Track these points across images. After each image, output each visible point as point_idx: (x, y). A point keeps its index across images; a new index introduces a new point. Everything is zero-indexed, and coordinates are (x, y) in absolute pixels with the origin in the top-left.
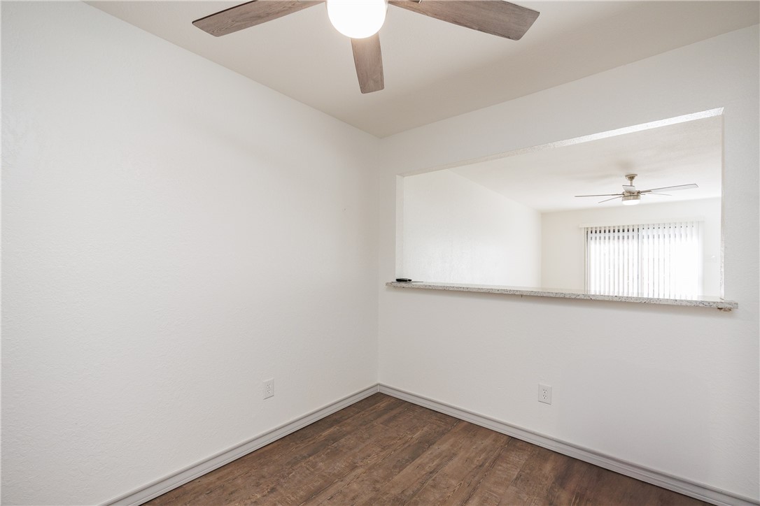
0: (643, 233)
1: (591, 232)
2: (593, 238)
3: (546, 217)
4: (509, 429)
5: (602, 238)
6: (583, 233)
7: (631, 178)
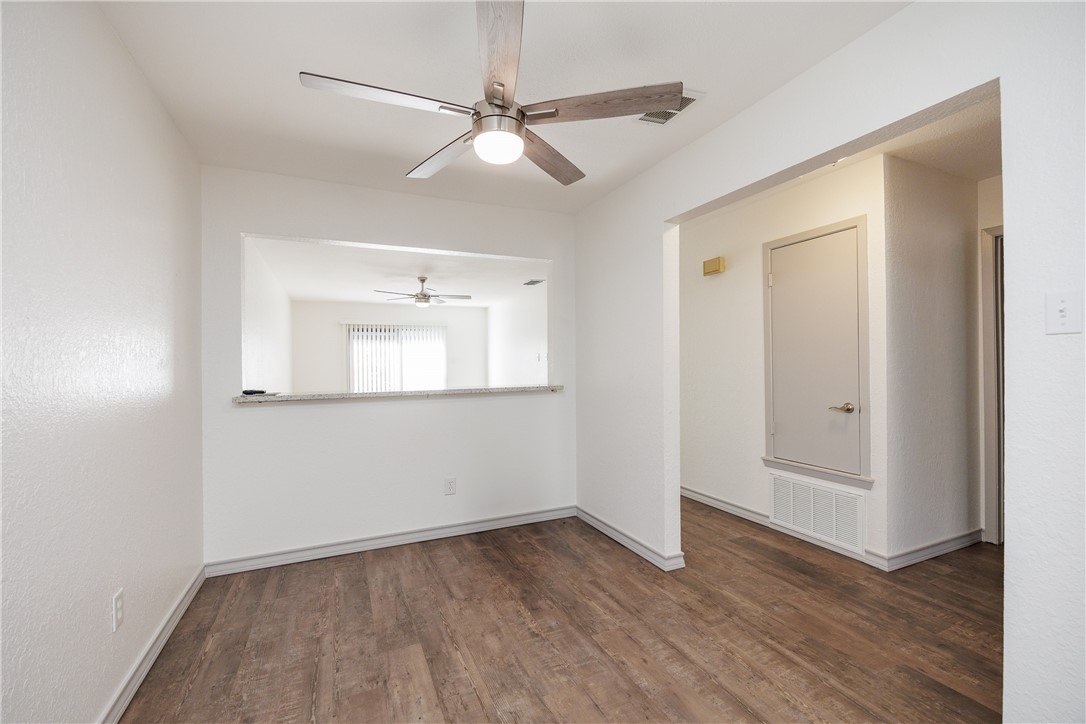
0: (403, 333)
1: (354, 329)
2: (356, 337)
3: (297, 305)
4: (416, 535)
5: (365, 337)
6: (345, 330)
7: (423, 280)
